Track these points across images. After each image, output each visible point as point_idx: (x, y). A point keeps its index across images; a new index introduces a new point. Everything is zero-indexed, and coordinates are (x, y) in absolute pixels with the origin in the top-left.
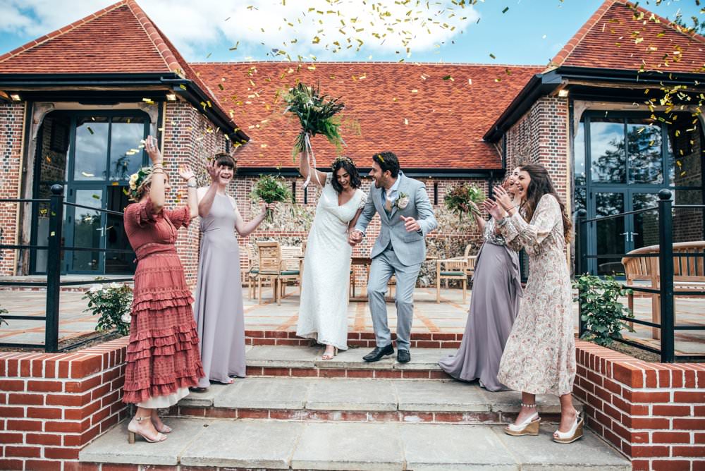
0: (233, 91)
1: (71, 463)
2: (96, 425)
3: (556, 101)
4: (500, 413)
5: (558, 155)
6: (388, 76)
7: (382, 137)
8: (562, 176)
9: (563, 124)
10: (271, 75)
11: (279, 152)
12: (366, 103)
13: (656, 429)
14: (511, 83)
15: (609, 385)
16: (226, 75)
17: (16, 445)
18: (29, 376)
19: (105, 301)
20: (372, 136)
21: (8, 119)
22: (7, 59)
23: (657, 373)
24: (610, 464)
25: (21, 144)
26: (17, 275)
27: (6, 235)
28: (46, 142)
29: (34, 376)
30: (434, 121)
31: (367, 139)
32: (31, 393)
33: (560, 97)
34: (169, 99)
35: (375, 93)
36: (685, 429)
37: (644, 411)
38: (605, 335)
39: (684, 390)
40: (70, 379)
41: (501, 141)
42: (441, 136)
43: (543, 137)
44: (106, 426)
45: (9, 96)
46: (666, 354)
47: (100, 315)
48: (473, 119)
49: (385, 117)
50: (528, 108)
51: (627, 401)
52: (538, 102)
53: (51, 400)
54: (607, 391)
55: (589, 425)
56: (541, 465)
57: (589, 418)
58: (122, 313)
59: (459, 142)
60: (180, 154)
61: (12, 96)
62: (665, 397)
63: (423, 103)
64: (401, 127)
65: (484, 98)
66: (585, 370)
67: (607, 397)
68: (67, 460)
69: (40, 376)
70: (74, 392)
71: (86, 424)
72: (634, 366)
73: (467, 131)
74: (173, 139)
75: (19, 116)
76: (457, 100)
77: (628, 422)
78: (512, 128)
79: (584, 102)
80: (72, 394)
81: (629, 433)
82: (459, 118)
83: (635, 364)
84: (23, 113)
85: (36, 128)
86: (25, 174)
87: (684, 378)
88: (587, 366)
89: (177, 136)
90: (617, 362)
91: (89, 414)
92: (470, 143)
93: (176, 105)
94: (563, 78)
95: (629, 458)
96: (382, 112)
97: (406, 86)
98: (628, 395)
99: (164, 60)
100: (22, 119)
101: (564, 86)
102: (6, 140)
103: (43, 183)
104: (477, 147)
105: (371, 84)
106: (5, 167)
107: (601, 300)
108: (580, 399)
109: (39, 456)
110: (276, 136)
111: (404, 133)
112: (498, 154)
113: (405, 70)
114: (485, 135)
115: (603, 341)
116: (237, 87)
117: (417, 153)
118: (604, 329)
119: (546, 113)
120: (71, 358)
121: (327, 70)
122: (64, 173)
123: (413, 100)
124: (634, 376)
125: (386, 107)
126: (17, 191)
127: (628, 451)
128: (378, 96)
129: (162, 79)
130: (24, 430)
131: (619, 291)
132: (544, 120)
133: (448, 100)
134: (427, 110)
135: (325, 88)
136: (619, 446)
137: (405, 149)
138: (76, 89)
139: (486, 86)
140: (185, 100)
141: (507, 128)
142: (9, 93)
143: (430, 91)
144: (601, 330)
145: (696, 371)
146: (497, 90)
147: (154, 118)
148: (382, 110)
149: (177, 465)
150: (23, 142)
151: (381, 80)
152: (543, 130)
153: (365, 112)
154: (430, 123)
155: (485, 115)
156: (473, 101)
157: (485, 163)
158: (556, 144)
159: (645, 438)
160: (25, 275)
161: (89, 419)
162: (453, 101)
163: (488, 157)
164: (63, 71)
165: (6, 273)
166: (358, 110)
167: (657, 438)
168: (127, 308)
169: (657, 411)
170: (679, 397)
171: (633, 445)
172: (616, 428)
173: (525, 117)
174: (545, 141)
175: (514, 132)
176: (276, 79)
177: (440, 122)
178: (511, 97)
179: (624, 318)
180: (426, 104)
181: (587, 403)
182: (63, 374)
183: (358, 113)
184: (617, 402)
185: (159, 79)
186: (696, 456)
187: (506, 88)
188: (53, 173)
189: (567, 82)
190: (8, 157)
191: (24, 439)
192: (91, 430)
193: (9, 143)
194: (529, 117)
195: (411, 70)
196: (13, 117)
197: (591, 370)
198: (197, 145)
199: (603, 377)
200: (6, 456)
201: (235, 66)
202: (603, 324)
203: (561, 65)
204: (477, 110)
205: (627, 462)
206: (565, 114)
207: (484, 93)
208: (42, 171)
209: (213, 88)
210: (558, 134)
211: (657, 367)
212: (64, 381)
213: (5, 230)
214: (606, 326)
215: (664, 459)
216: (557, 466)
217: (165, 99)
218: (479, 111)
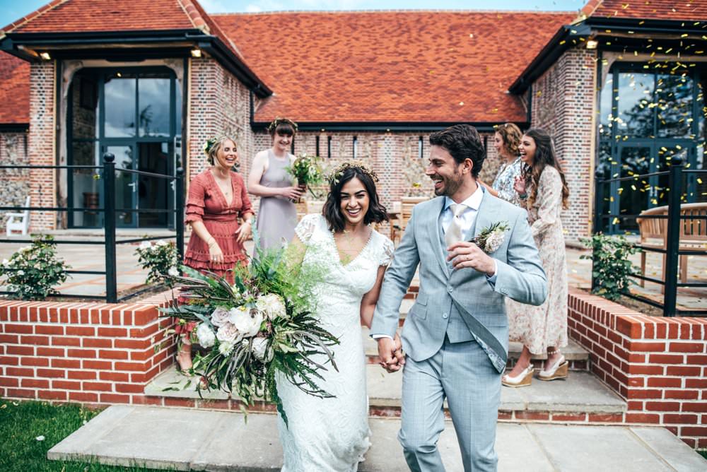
0: (255, 43)
1: (137, 396)
2: (156, 365)
3: (584, 53)
4: (512, 360)
5: (584, 109)
6: (412, 25)
7: (405, 89)
8: (587, 131)
9: (590, 76)
10: (292, 25)
11: (302, 106)
12: (389, 54)
13: (651, 374)
14: (540, 31)
15: (612, 336)
16: (247, 26)
17: (91, 381)
18: (99, 323)
19: (154, 256)
20: (395, 88)
21: (39, 78)
22: (35, 18)
23: (655, 326)
24: (607, 403)
25: (52, 102)
26: (57, 229)
27: (44, 191)
28: (76, 99)
29: (103, 323)
30: (458, 73)
31: (391, 92)
32: (101, 338)
33: (589, 49)
34: (193, 55)
35: (398, 43)
36: (678, 375)
37: (642, 359)
38: (614, 290)
39: (679, 341)
40: (134, 326)
41: (527, 93)
42: (465, 88)
43: (569, 90)
44: (164, 366)
45: (39, 54)
46: (669, 308)
47: (150, 269)
48: (499, 69)
49: (410, 68)
50: (555, 60)
51: (626, 350)
52: (565, 54)
53: (118, 344)
54: (610, 341)
55: (594, 371)
56: (545, 403)
57: (594, 365)
58: (169, 268)
59: (484, 94)
60: (207, 110)
61: (41, 55)
62: (662, 347)
63: (447, 53)
64: (425, 78)
65: (511, 47)
66: (592, 322)
67: (609, 346)
68: (135, 394)
69: (108, 323)
70: (138, 337)
71: (149, 365)
72: (636, 320)
73: (492, 83)
74: (200, 95)
75: (50, 74)
76: (482, 50)
77: (626, 368)
78: (538, 81)
79: (612, 53)
80: (136, 339)
81: (627, 378)
82: (485, 69)
83: (637, 318)
84: (53, 71)
85: (66, 87)
86: (58, 132)
87: (679, 331)
88: (594, 318)
89: (202, 92)
90: (619, 316)
91: (150, 356)
92: (495, 95)
93: (200, 61)
94: (593, 29)
95: (626, 399)
96: (405, 63)
97: (431, 36)
98: (627, 345)
99: (188, 15)
100: (53, 78)
101: (593, 37)
102: (39, 98)
103: (75, 140)
104: (501, 99)
105: (394, 34)
106: (39, 125)
107: (612, 258)
108: (587, 348)
109: (111, 391)
110: (299, 89)
111: (428, 85)
112: (522, 106)
113: (429, 18)
114: (511, 87)
115: (612, 296)
116: (259, 39)
117: (441, 106)
118: (614, 284)
119: (573, 65)
120: (134, 308)
121: (350, 19)
122: (95, 130)
123: (437, 50)
124: (634, 328)
125: (410, 58)
126: (51, 149)
127: (625, 393)
128: (402, 46)
129: (187, 36)
130: (97, 369)
131: (629, 250)
132: (571, 72)
133: (473, 50)
134: (451, 60)
135: (348, 38)
136: (617, 389)
137: (429, 101)
138: (103, 46)
139: (513, 35)
140: (209, 56)
141: (533, 80)
142: (39, 52)
143: (455, 40)
144: (610, 285)
145: (691, 325)
146: (525, 38)
147: (180, 75)
148: (405, 61)
149: (228, 400)
150: (55, 100)
151: (405, 29)
152: (569, 83)
153: (389, 64)
154: (454, 74)
155: (511, 65)
156: (499, 51)
157: (510, 116)
158: (582, 98)
159: (640, 382)
160: (65, 229)
161: (151, 361)
162: (478, 51)
163: (513, 109)
164: (90, 28)
165: (46, 227)
166: (381, 61)
167: (651, 382)
168: (173, 263)
169: (652, 359)
170: (674, 347)
171: (630, 388)
172: (616, 374)
173: (552, 69)
174: (571, 94)
175: (540, 84)
176: (298, 30)
177: (465, 73)
178: (539, 46)
179: (633, 275)
180: (451, 54)
181: (592, 351)
182: (128, 322)
183: (381, 64)
184: (618, 351)
185: (184, 36)
186: (686, 398)
187: (534, 36)
188: (85, 130)
189: (596, 33)
190: (41, 115)
191: (98, 376)
192: (153, 370)
193: (41, 102)
194: (555, 69)
195: (435, 18)
196: (44, 76)
197: (597, 322)
198: (222, 100)
199: (608, 328)
200: (84, 390)
201: (256, 16)
202: (612, 280)
203: (590, 15)
204: (503, 59)
205: (623, 403)
206: (593, 66)
207: (511, 42)
208: (74, 128)
209: (235, 40)
210: (585, 87)
211: (656, 320)
212: (128, 328)
213: (43, 187)
214: (616, 283)
215: (657, 400)
216: (560, 405)
217: (190, 55)
218: (506, 61)
